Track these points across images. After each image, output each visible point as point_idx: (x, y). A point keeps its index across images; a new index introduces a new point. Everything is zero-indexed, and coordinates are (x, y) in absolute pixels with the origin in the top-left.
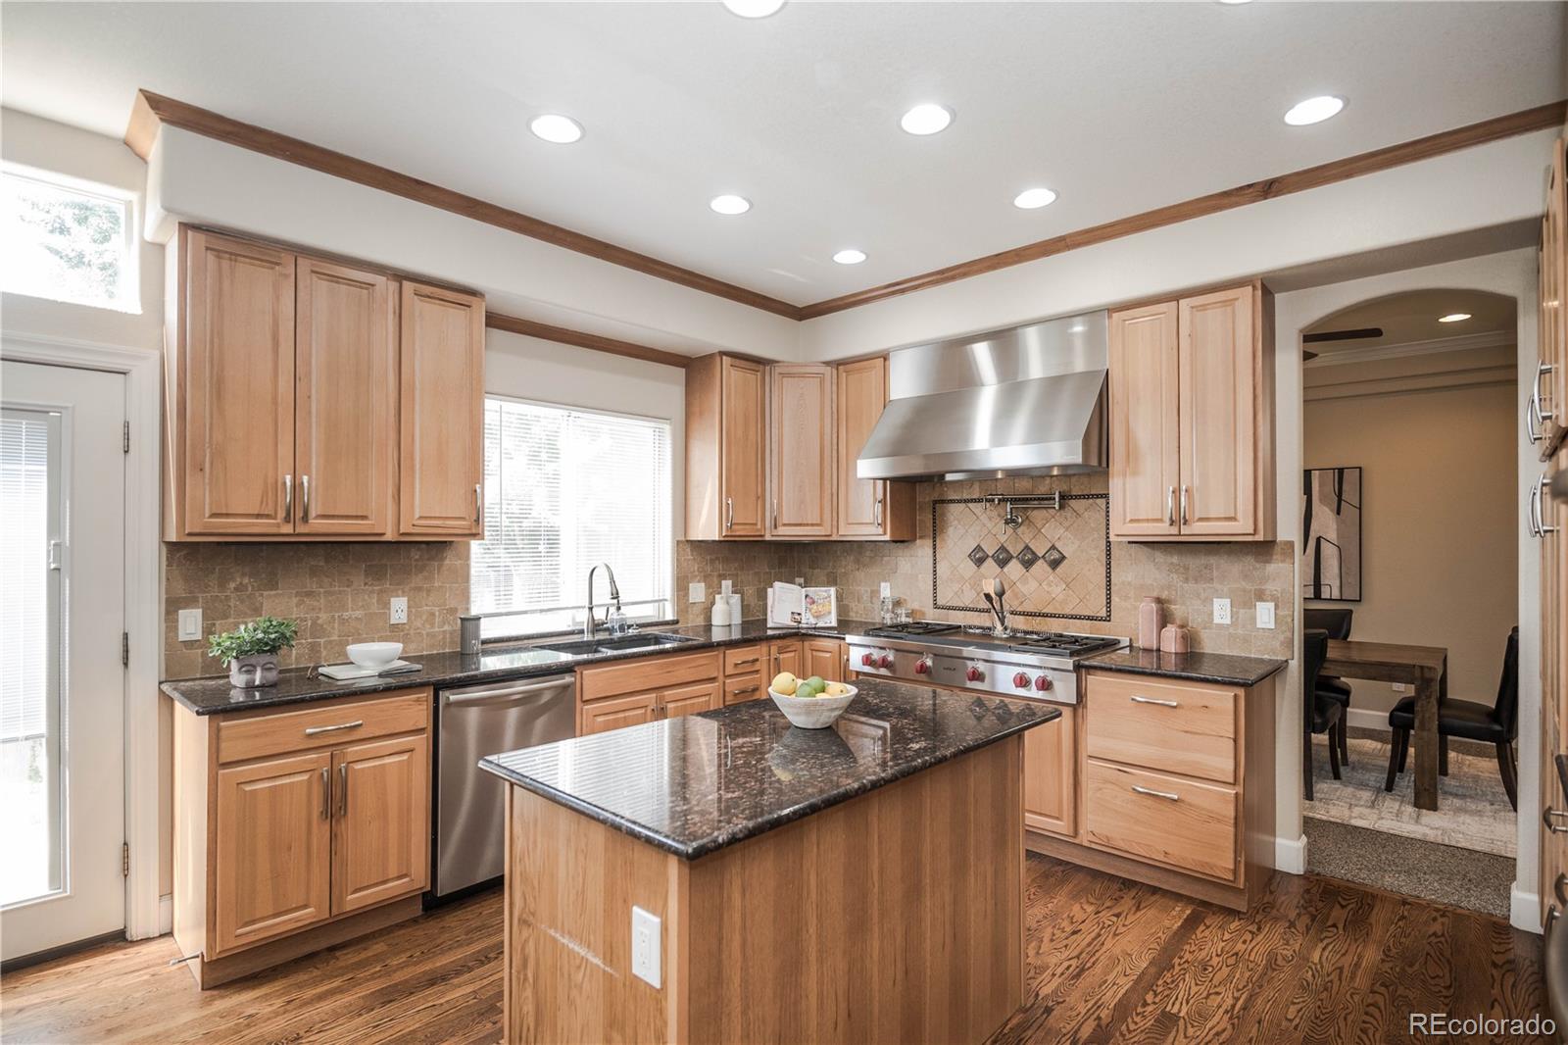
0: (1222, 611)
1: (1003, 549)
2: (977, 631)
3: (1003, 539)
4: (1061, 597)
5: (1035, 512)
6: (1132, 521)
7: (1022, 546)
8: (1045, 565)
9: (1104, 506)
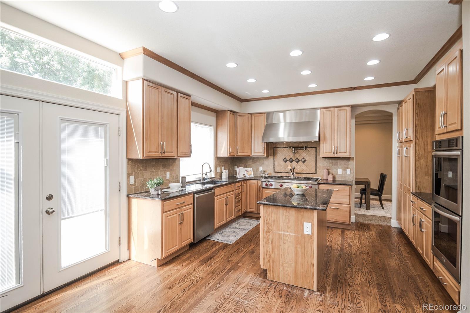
0: (340, 171)
1: (291, 158)
2: (286, 177)
3: (291, 157)
4: (305, 169)
5: (299, 151)
6: (325, 153)
7: (296, 158)
8: (302, 162)
9: (315, 149)
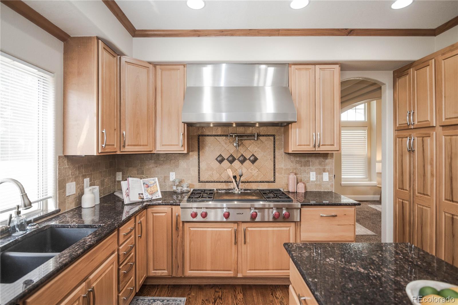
0: (313, 176)
1: (231, 155)
2: (223, 191)
3: (231, 153)
4: (256, 174)
5: (245, 141)
6: (299, 145)
7: (240, 155)
8: (250, 162)
9: (273, 140)
